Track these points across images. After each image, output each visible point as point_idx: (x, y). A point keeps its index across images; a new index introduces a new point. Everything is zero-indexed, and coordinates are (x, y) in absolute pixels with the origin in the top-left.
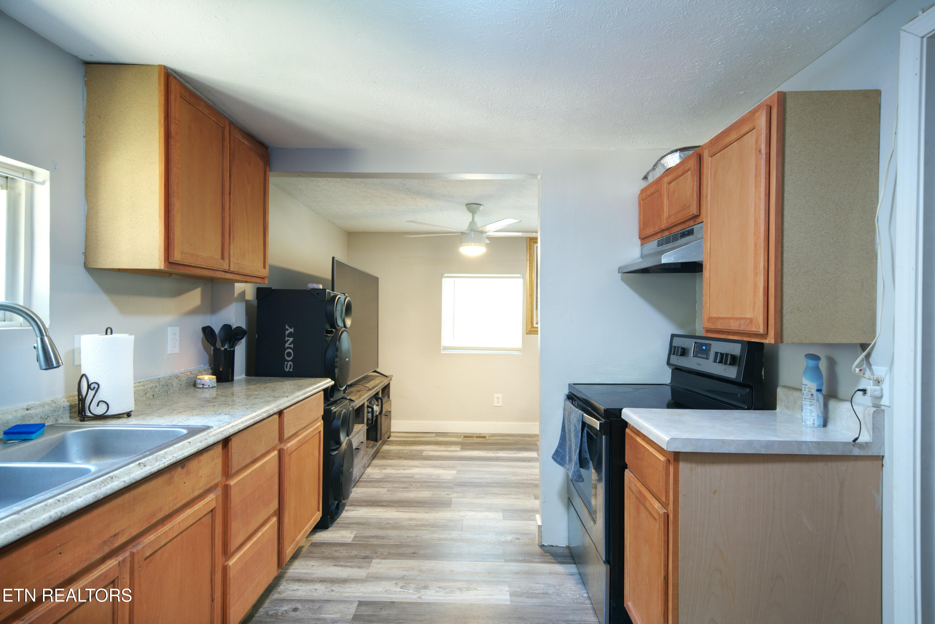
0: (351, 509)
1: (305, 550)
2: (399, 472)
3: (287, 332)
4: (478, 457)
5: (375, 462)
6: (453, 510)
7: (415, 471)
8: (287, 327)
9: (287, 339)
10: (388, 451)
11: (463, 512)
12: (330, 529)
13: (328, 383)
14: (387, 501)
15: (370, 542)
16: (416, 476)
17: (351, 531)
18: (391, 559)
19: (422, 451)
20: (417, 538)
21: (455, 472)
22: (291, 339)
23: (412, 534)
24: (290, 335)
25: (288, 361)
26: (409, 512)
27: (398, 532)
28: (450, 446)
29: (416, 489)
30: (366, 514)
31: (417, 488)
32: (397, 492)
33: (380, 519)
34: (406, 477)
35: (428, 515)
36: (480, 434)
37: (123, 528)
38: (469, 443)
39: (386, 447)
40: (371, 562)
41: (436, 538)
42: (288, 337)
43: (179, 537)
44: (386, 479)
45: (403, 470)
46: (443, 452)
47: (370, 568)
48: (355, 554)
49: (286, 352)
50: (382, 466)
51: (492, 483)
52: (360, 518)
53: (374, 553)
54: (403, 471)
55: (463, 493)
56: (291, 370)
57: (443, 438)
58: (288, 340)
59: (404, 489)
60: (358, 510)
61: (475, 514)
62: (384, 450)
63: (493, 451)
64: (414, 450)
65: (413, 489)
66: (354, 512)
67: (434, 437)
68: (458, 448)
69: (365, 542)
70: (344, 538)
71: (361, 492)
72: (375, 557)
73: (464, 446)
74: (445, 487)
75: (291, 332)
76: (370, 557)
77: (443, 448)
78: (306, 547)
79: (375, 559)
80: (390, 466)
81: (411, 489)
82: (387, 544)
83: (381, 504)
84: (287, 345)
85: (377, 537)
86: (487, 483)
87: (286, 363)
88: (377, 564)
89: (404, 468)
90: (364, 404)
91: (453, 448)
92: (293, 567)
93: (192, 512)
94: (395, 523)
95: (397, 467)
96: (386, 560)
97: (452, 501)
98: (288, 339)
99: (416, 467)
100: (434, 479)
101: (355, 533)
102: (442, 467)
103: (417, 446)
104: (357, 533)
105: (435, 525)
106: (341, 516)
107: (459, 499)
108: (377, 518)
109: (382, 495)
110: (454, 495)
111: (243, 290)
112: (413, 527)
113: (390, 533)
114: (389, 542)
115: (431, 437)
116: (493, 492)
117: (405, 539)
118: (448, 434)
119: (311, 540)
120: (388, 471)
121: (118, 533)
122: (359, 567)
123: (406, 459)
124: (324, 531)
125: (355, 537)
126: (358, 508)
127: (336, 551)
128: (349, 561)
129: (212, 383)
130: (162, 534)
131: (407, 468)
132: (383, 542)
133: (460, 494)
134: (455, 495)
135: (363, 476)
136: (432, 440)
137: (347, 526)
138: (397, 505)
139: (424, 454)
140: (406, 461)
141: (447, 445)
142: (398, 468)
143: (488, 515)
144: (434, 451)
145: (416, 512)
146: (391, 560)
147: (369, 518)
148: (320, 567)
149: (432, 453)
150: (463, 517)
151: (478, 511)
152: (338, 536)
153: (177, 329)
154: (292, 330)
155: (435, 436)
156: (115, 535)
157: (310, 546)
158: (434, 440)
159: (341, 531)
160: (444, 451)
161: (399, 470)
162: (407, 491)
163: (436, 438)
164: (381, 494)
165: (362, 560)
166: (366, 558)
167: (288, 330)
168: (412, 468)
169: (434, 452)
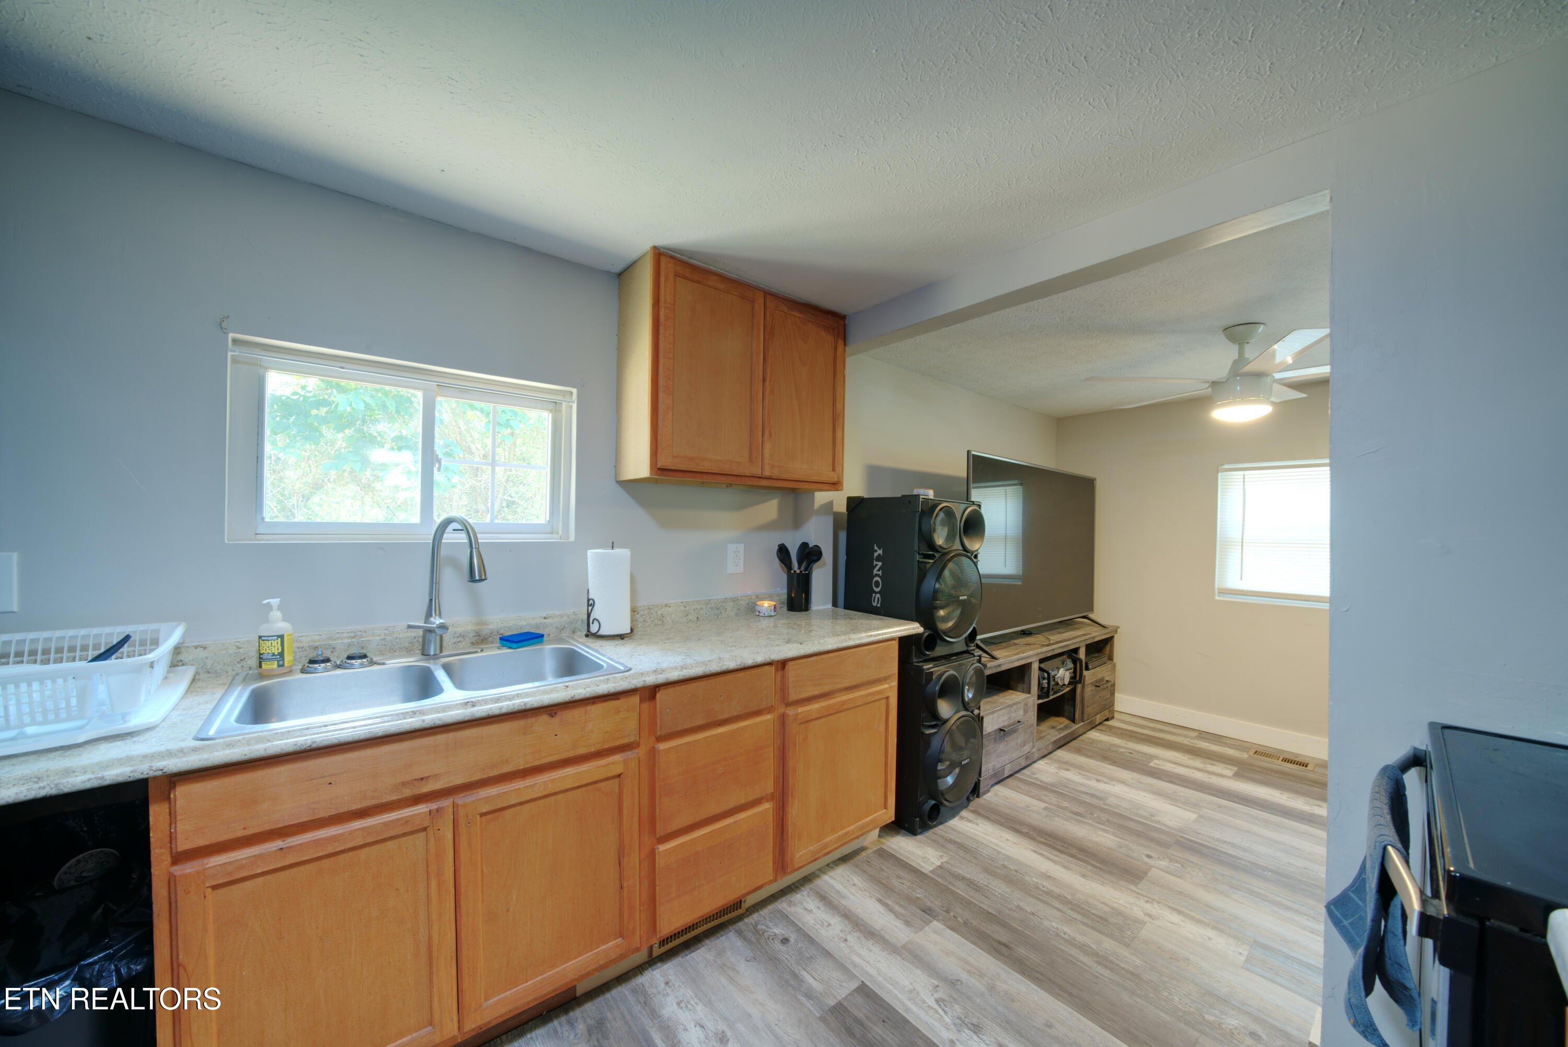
0: (969, 818)
1: (864, 855)
2: (1086, 782)
3: (876, 554)
4: (1266, 801)
5: (1060, 753)
6: (1139, 894)
7: (1118, 789)
8: (876, 548)
9: (875, 563)
10: (1093, 742)
11: (1156, 906)
12: (919, 837)
13: (913, 628)
14: (1030, 826)
15: (954, 885)
16: (1112, 800)
17: (941, 854)
18: (960, 935)
19: (1152, 757)
20: (1032, 917)
21: (1193, 816)
22: (880, 564)
23: (1029, 905)
24: (879, 558)
25: (876, 593)
26: (1053, 861)
27: (1008, 890)
28: (1214, 762)
29: (1094, 823)
30: (984, 835)
31: (1098, 823)
32: (1058, 816)
33: (999, 852)
34: (1092, 795)
35: (1083, 880)
36: (1298, 755)
37: (437, 773)
38: (1261, 767)
39: (1094, 735)
40: (927, 923)
41: (1066, 936)
42: (876, 561)
43: (549, 799)
44: (1057, 788)
45: (1095, 781)
46: (1193, 771)
47: (921, 933)
48: (918, 895)
49: (874, 581)
50: (1066, 763)
51: (1265, 869)
52: (970, 838)
53: (945, 909)
54: (1093, 784)
55: (1183, 866)
56: (879, 605)
57: (1207, 744)
58: (877, 565)
59: (1074, 816)
60: (977, 824)
61: (1182, 923)
62: (1087, 738)
63: (1308, 799)
64: (1138, 752)
65: (1090, 822)
66: (970, 825)
67: (1192, 738)
68: (1229, 771)
69: (946, 884)
70: (923, 862)
71: (1003, 796)
72: (940, 917)
73: (1245, 770)
74: (1152, 840)
75: (880, 554)
76: (934, 913)
77: (1197, 763)
78: (869, 852)
79: (938, 921)
80: (1080, 767)
81: (1086, 821)
82: (975, 904)
83: (1018, 827)
84: (875, 572)
85: (971, 883)
86: (1253, 863)
87: (874, 595)
88: (936, 932)
89: (1099, 778)
90: (1029, 666)
91: (1219, 768)
92: (832, 874)
93: (573, 772)
94: (1016, 871)
95: (1089, 772)
96: (953, 933)
97: (1149, 874)
98: (877, 563)
99: (1123, 782)
100: (1142, 816)
101: (945, 859)
102: (1172, 799)
103: (1149, 746)
104: (946, 862)
105: (1083, 909)
106: (947, 824)
107: (1165, 874)
108: (995, 849)
109: (1031, 813)
110: (1161, 862)
111: (831, 500)
112: (1040, 892)
113: (995, 886)
114: (980, 902)
115: (1186, 736)
116: (1256, 889)
117: (1010, 909)
118: (1224, 740)
119: (883, 844)
120: (1072, 776)
121: (428, 778)
122: (907, 923)
123: (1114, 763)
124: (908, 837)
125: (939, 866)
126: (980, 821)
127: (898, 877)
128: (902, 903)
129: (769, 611)
130: (511, 791)
131: (1105, 780)
132: (972, 897)
133: (1176, 865)
134: (1164, 863)
135: (1025, 771)
136: (1185, 742)
137: (944, 844)
138: (1042, 840)
139: (1152, 764)
140: (1110, 767)
141: (1209, 758)
142: (1089, 774)
143: (1210, 939)
144: (1175, 763)
145: (1064, 867)
146: (960, 937)
147: (982, 844)
148: (860, 892)
149: (1169, 767)
150: (1150, 916)
151: (1191, 918)
152: (920, 853)
153: (741, 547)
154: (880, 552)
155: (1197, 736)
156: (422, 779)
157: (874, 852)
158: (1188, 743)
159: (929, 848)
160: (1196, 769)
161: (1089, 779)
162: (1077, 821)
163: (1196, 741)
164: (1031, 811)
165: (919, 911)
166: (927, 911)
167: (876, 551)
168: (1114, 783)
169: (1173, 766)
